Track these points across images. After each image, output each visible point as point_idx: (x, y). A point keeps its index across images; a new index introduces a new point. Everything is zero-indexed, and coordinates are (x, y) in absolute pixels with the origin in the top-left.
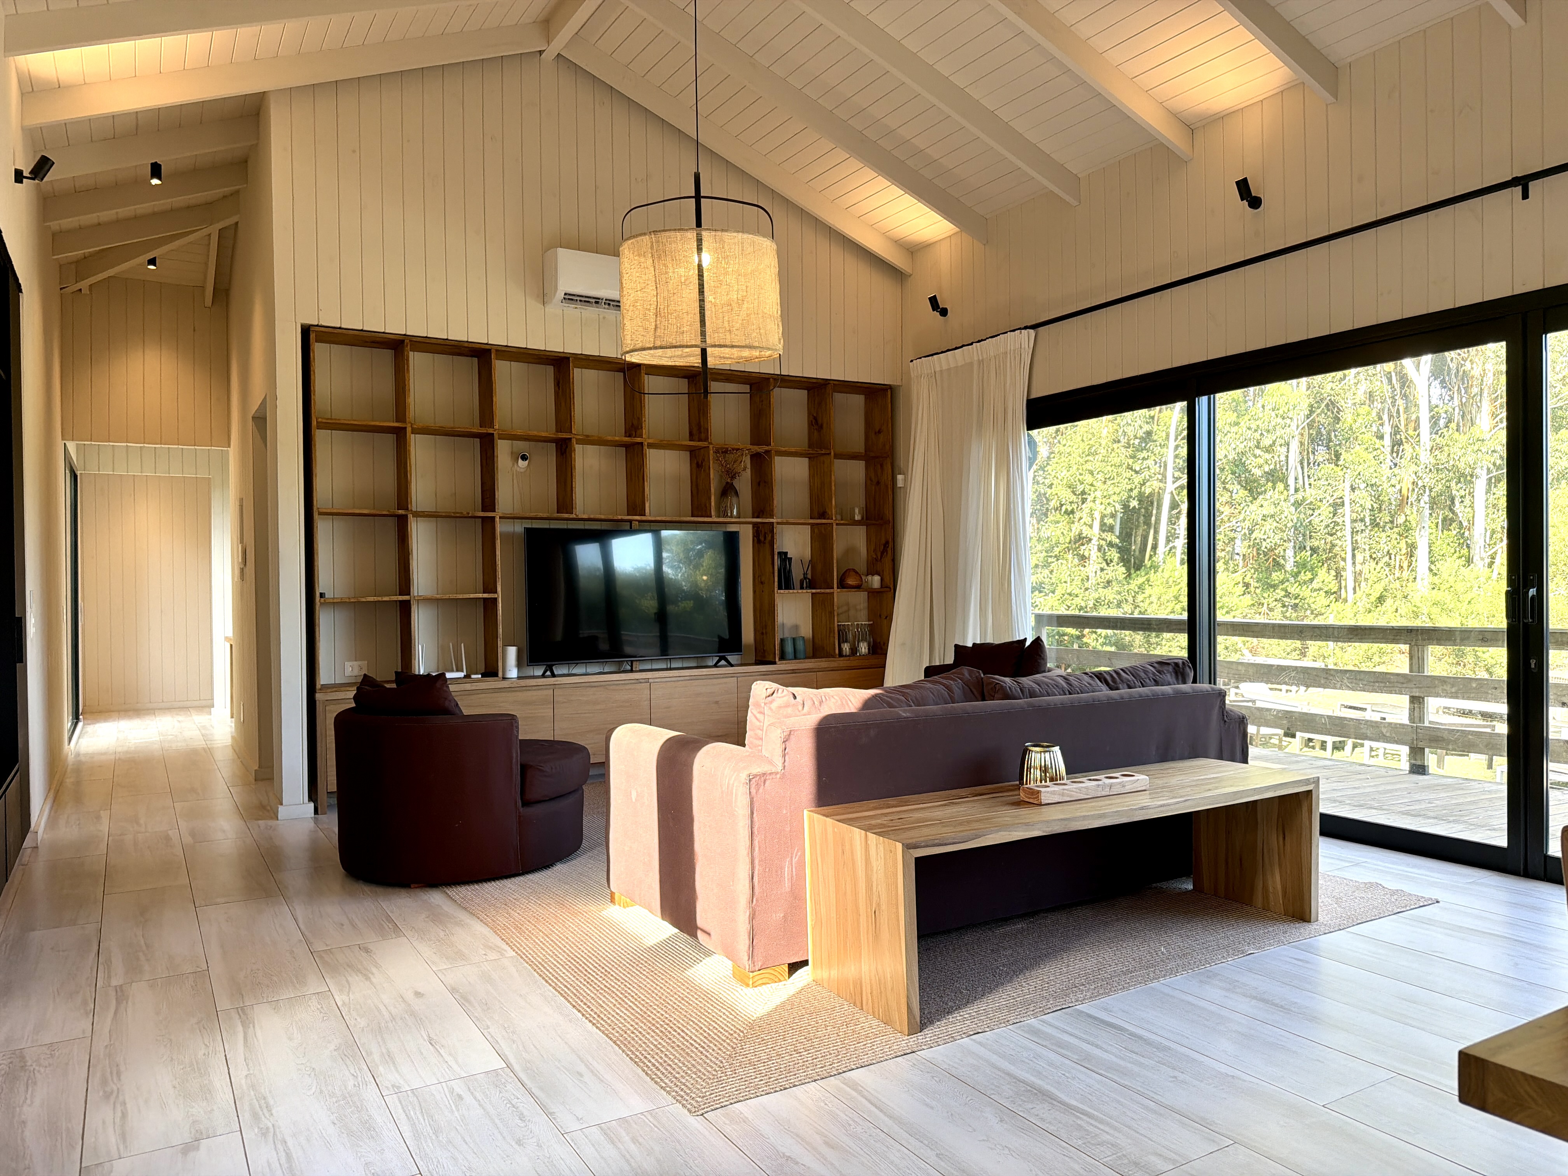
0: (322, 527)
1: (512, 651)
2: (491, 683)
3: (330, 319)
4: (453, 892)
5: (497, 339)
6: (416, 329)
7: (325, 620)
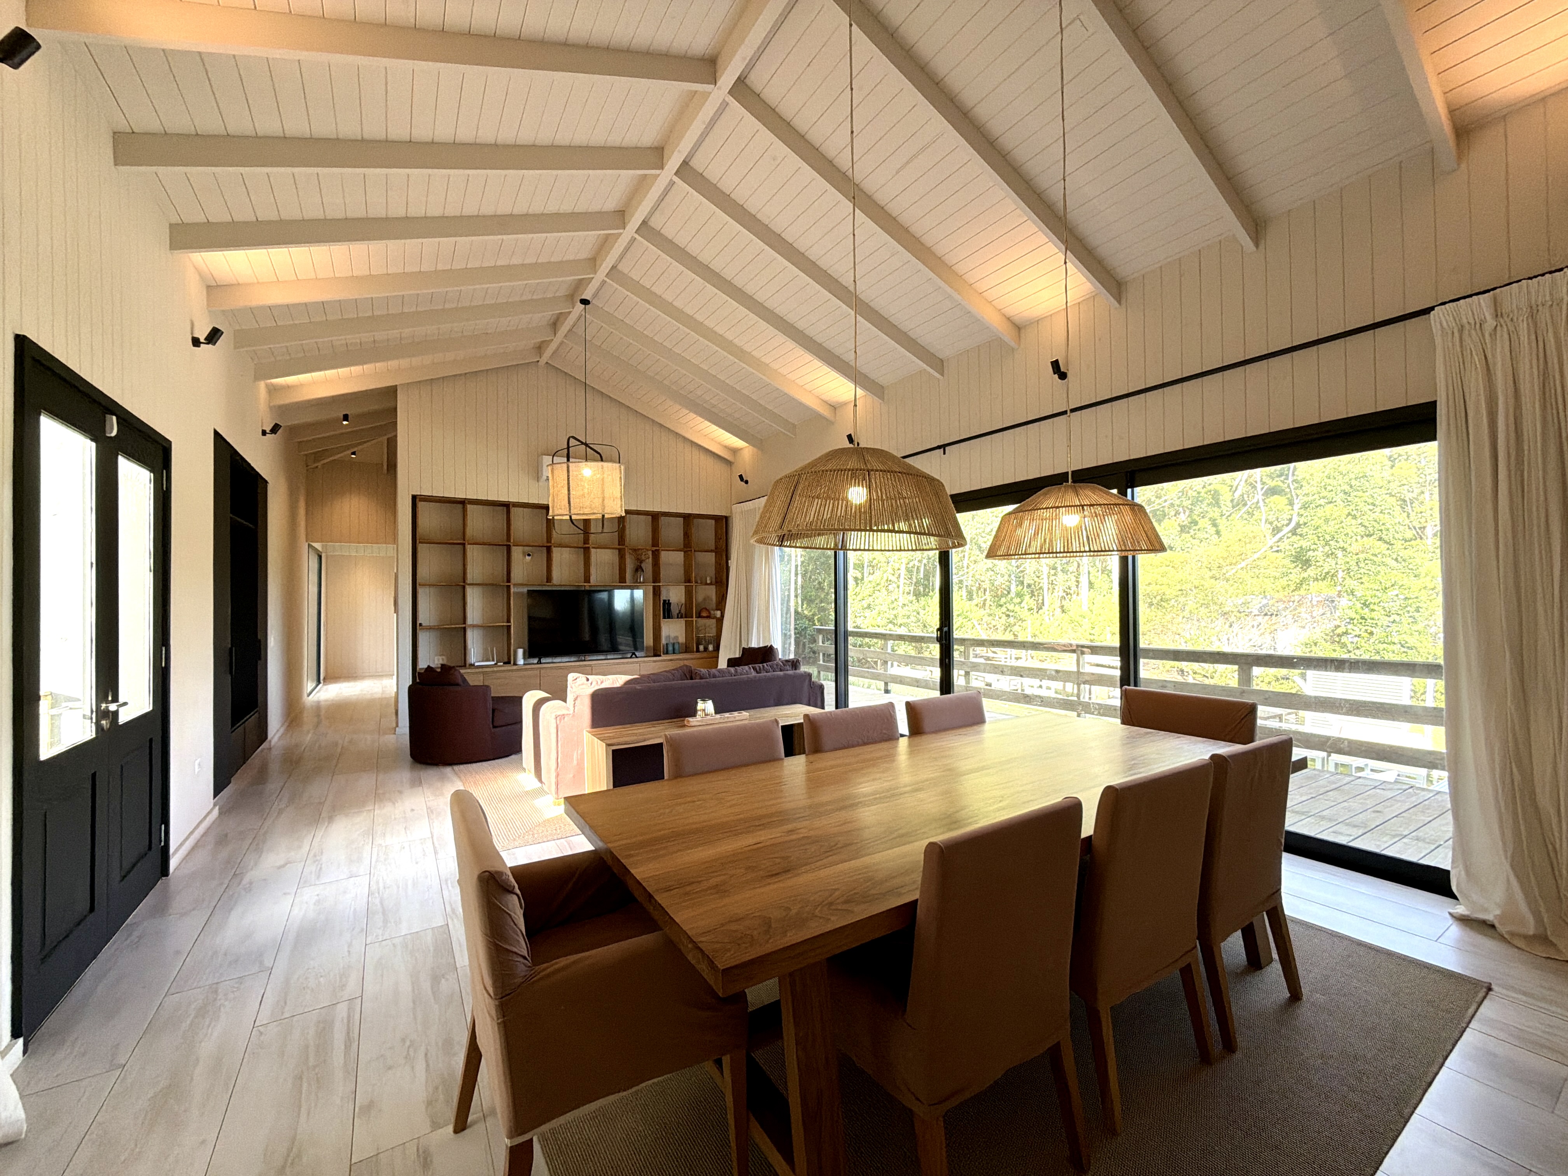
0: (421, 591)
1: (520, 652)
2: (507, 667)
3: (426, 492)
4: (456, 768)
5: (513, 499)
6: (470, 496)
7: (422, 637)
